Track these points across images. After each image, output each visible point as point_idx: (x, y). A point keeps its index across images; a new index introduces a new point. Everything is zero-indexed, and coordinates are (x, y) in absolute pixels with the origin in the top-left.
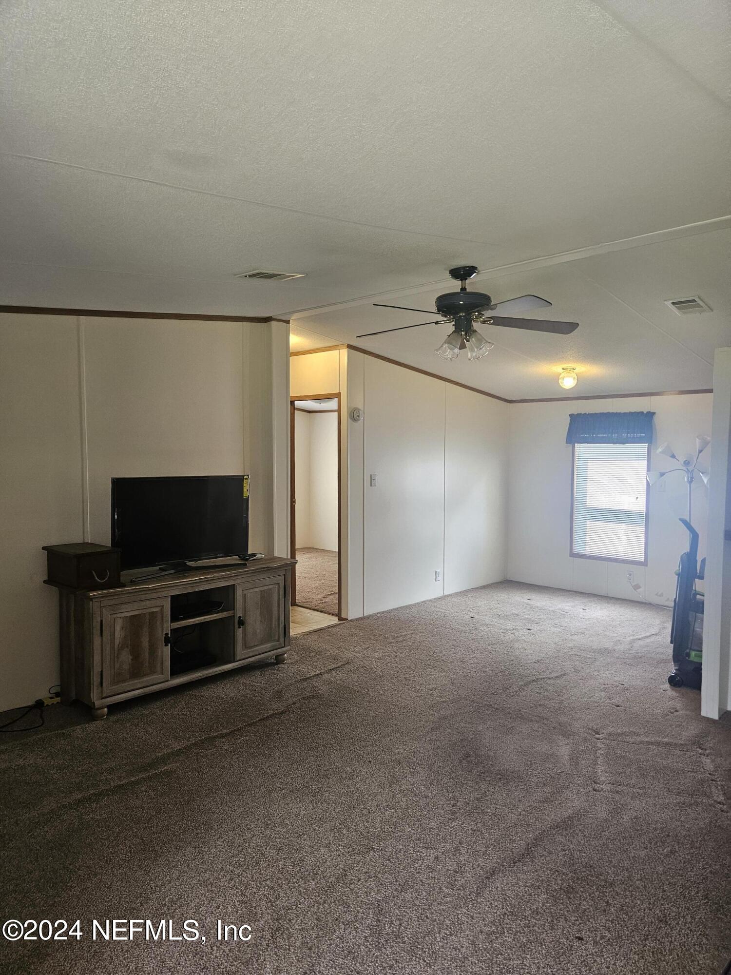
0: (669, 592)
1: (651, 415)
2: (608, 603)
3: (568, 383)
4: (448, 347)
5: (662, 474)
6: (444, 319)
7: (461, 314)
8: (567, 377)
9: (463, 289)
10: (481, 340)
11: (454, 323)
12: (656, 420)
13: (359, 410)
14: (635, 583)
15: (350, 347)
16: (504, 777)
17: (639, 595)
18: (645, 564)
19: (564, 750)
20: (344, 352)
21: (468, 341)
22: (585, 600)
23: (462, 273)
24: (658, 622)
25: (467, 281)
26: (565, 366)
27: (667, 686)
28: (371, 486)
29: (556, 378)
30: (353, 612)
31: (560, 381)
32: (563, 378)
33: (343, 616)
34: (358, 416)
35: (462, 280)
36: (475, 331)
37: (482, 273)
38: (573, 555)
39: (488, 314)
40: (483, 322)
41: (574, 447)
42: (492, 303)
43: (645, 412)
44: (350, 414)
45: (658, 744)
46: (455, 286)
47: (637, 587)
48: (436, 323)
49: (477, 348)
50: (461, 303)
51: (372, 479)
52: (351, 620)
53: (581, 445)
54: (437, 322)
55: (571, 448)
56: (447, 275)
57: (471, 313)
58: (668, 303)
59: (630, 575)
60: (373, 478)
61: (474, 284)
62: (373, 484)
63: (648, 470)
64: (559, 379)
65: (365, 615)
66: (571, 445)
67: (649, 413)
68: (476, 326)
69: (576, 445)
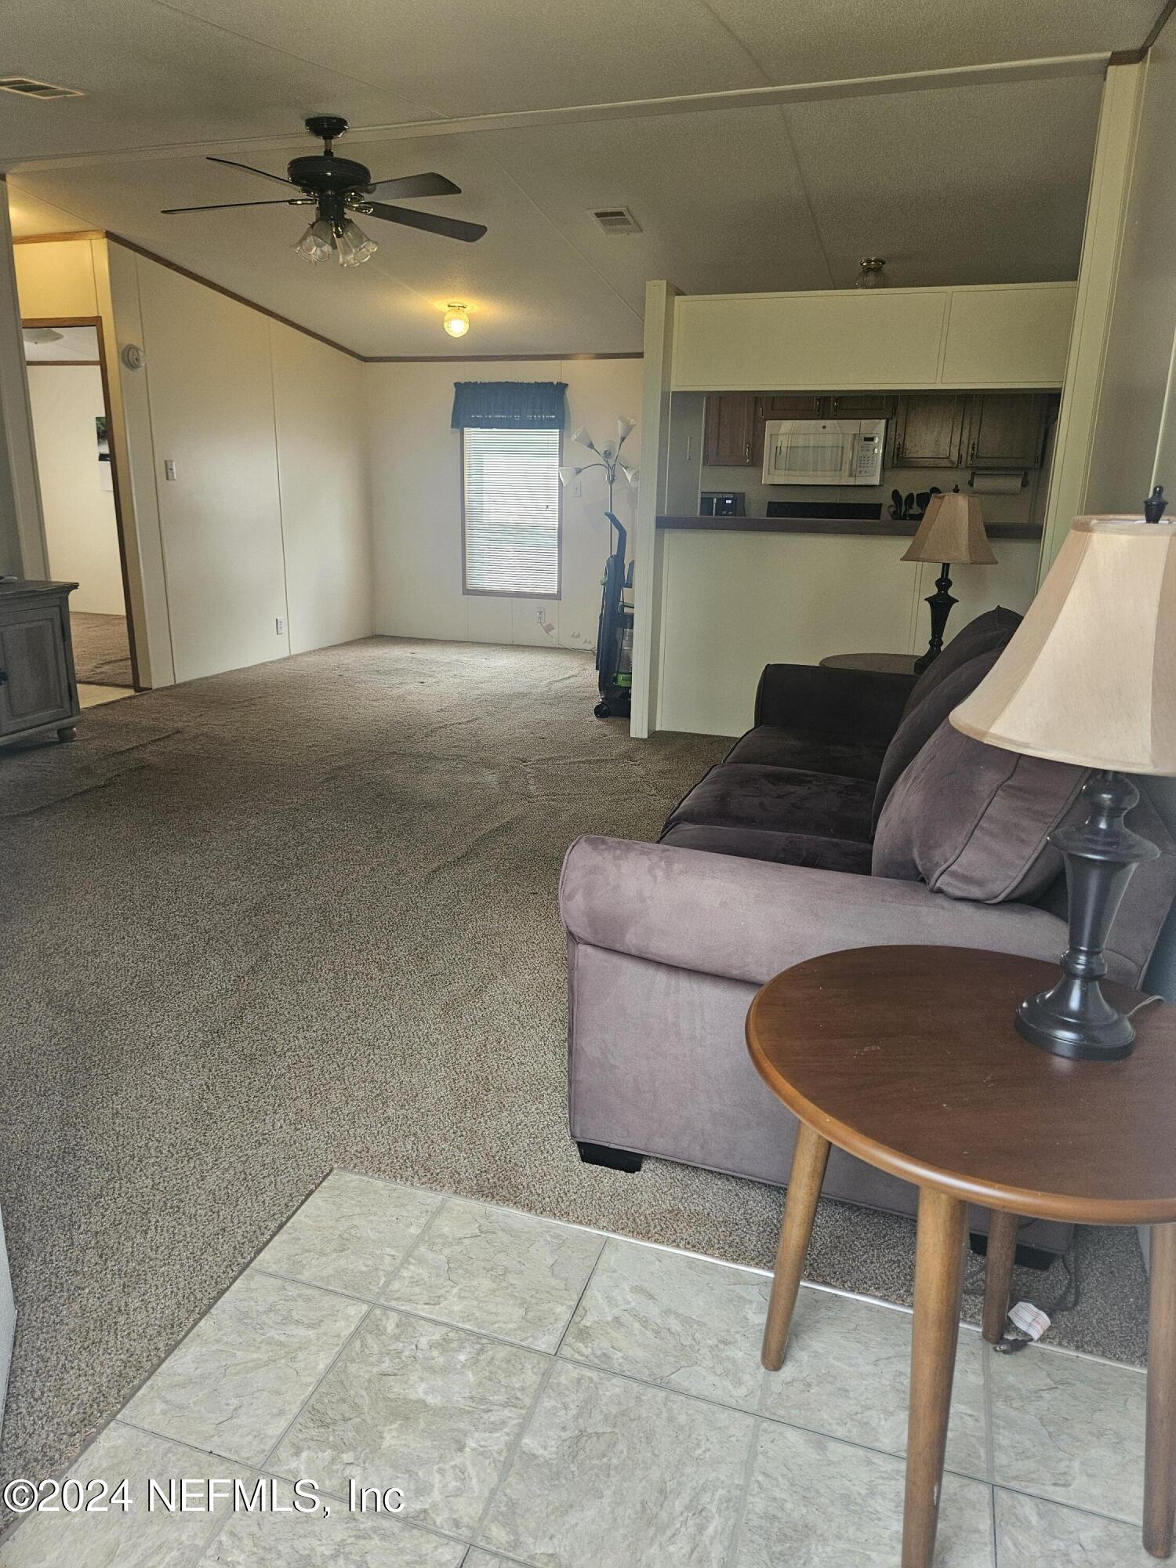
0: (590, 636)
1: (562, 387)
2: (515, 651)
3: (457, 328)
4: (314, 240)
5: (579, 471)
6: (304, 195)
7: (330, 193)
8: (455, 318)
9: (328, 153)
10: (360, 237)
11: (317, 205)
12: (569, 393)
13: (137, 349)
14: (547, 623)
15: (110, 236)
16: (429, 806)
17: (552, 639)
18: (557, 597)
19: (490, 778)
20: (101, 245)
21: (339, 236)
22: (487, 650)
23: (327, 127)
24: (575, 664)
25: (333, 141)
26: (451, 301)
27: (594, 718)
28: (167, 479)
29: (439, 322)
30: (159, 677)
31: (445, 324)
32: (450, 319)
33: (142, 684)
34: (137, 359)
35: (325, 138)
36: (350, 221)
37: (354, 132)
38: (467, 592)
39: (367, 197)
40: (359, 210)
41: (462, 433)
42: (372, 182)
43: (555, 383)
44: (123, 353)
45: (590, 762)
46: (314, 146)
47: (549, 628)
48: (291, 202)
49: (356, 247)
50: (329, 174)
51: (168, 469)
52: (158, 689)
53: (472, 429)
54: (293, 200)
55: (459, 434)
56: (303, 127)
57: (345, 192)
58: (590, 214)
59: (541, 613)
60: (169, 467)
61: (344, 146)
62: (170, 477)
63: (561, 465)
64: (443, 322)
65: (177, 682)
66: (458, 430)
67: (559, 384)
68: (349, 214)
69: (466, 429)
